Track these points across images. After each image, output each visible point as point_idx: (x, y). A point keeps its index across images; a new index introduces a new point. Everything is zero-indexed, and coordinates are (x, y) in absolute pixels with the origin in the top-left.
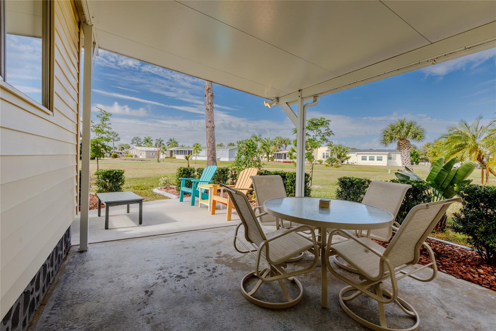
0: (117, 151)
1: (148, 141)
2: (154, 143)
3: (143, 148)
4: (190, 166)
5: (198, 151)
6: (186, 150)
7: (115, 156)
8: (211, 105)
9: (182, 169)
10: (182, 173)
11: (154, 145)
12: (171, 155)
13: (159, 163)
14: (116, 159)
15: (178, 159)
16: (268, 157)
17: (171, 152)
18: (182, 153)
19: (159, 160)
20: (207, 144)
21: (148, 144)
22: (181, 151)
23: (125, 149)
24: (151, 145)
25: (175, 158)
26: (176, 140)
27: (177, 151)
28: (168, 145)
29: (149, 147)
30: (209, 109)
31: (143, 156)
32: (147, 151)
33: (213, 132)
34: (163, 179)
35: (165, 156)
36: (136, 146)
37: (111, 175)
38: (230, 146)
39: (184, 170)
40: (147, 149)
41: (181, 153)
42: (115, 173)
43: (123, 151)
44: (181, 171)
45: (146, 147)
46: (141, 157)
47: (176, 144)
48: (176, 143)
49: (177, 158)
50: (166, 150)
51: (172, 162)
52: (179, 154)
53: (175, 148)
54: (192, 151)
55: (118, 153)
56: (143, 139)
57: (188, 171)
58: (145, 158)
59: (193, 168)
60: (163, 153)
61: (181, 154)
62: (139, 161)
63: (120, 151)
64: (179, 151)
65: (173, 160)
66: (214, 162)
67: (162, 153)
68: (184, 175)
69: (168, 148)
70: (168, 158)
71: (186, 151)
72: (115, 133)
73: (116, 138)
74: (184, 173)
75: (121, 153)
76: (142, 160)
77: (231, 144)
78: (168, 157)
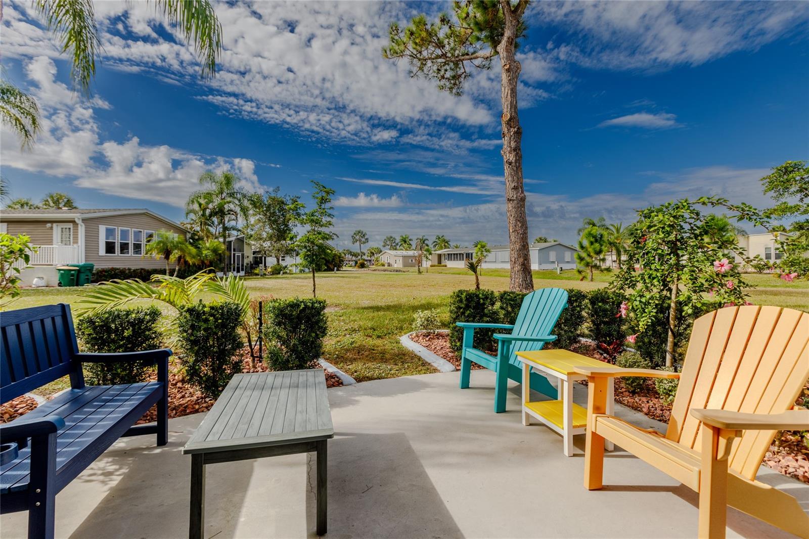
0: (365, 257)
1: (405, 242)
2: (414, 243)
3: (399, 252)
4: (481, 287)
5: (485, 253)
6: (463, 252)
7: (362, 266)
8: (517, 154)
9: (463, 296)
10: (463, 306)
11: (414, 247)
12: (440, 262)
13: (420, 276)
14: (363, 269)
15: (450, 268)
16: (620, 260)
17: (440, 256)
18: (457, 258)
19: (421, 271)
20: (510, 237)
21: (406, 246)
22: (454, 254)
23: (375, 255)
24: (410, 248)
25: (446, 266)
26: (447, 238)
27: (448, 254)
28: (435, 246)
29: (406, 250)
30: (513, 161)
31: (399, 265)
32: (404, 257)
33: (523, 209)
34: (422, 316)
35: (429, 263)
36: (390, 249)
37: (294, 313)
38: (539, 242)
39: (471, 297)
40: (405, 253)
41: (454, 258)
42: (304, 309)
43: (373, 258)
44: (461, 301)
45: (402, 250)
46: (396, 266)
47: (446, 244)
48: (447, 242)
49: (448, 266)
50: (430, 254)
51: (442, 273)
52: (451, 260)
53: (446, 250)
54: (472, 254)
55: (366, 260)
56: (398, 239)
57: (479, 301)
58: (401, 266)
59: (490, 292)
60: (427, 258)
61: (454, 260)
62: (393, 273)
63: (369, 258)
64: (451, 254)
65: (443, 270)
66: (527, 274)
67: (424, 259)
68: (468, 312)
69: (435, 251)
70: (434, 266)
71: (463, 255)
72: (362, 232)
73: (363, 240)
74: (467, 307)
75: (370, 261)
76: (397, 271)
77: (541, 239)
78: (434, 264)
